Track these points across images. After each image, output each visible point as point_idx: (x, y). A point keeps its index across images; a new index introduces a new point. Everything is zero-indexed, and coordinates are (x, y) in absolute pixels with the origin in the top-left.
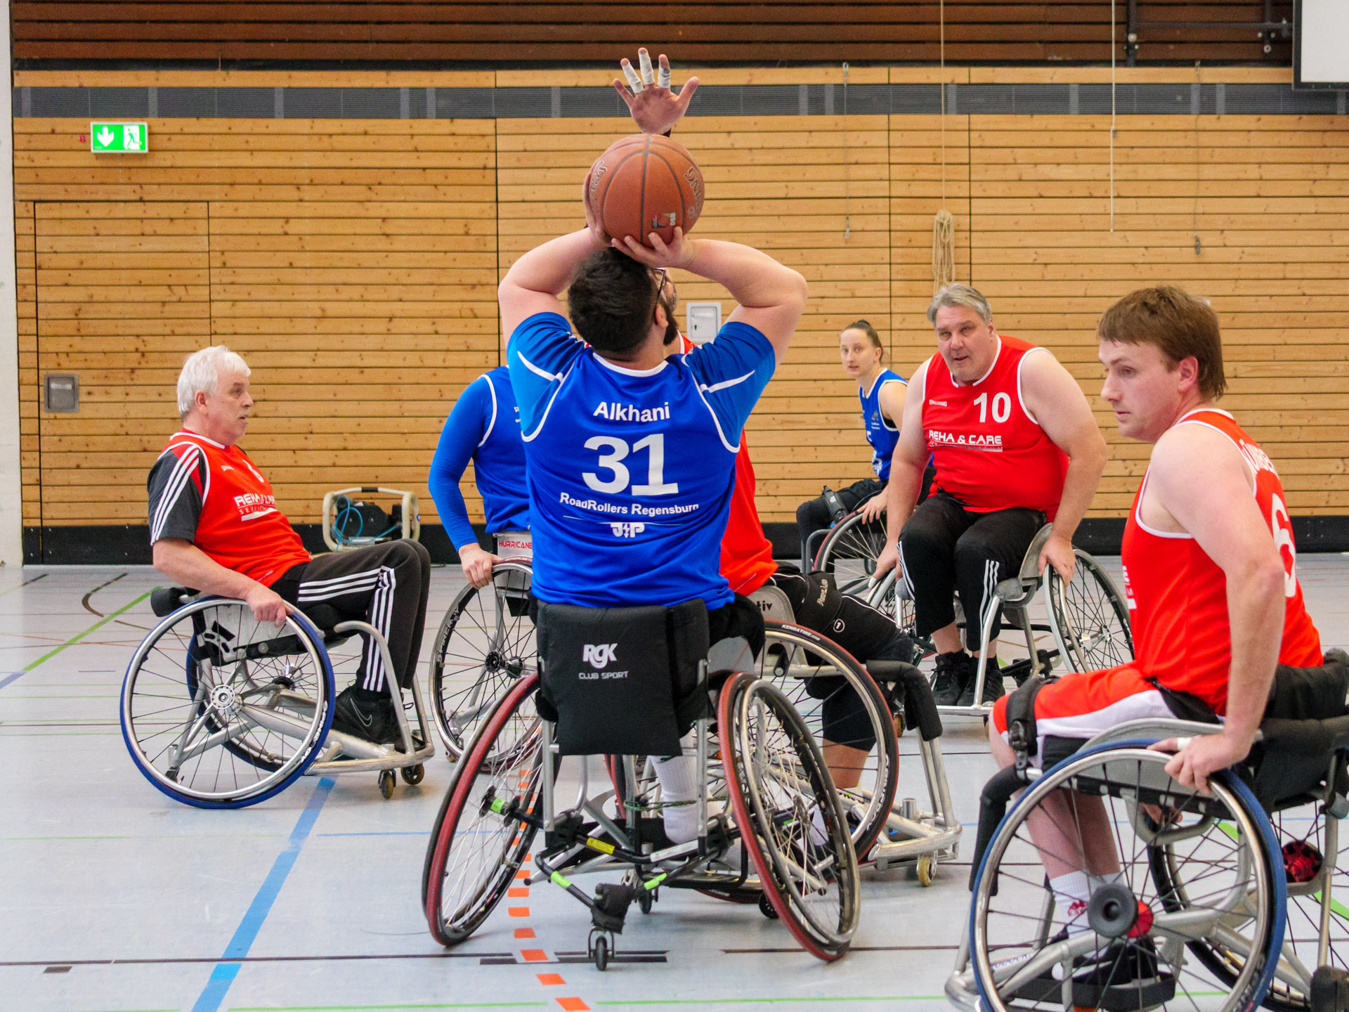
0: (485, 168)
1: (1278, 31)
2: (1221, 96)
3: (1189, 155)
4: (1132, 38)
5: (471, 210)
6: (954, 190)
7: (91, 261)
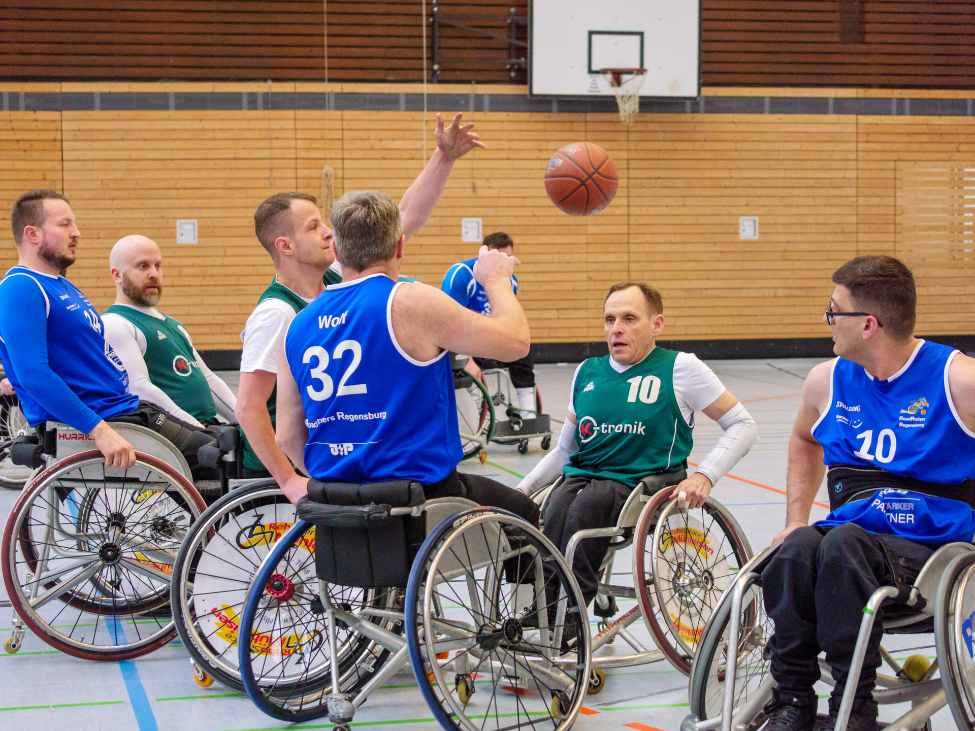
0: (55, 140)
1: (519, 65)
2: (486, 102)
4: (436, 67)
5: (47, 165)
6: (332, 154)
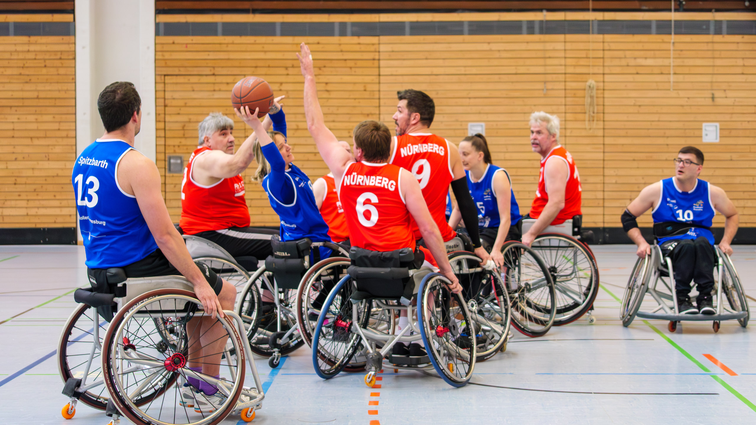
0: (374, 59)
2: (724, 27)
3: (709, 54)
5: (367, 79)
6: (596, 70)
7: (190, 103)
